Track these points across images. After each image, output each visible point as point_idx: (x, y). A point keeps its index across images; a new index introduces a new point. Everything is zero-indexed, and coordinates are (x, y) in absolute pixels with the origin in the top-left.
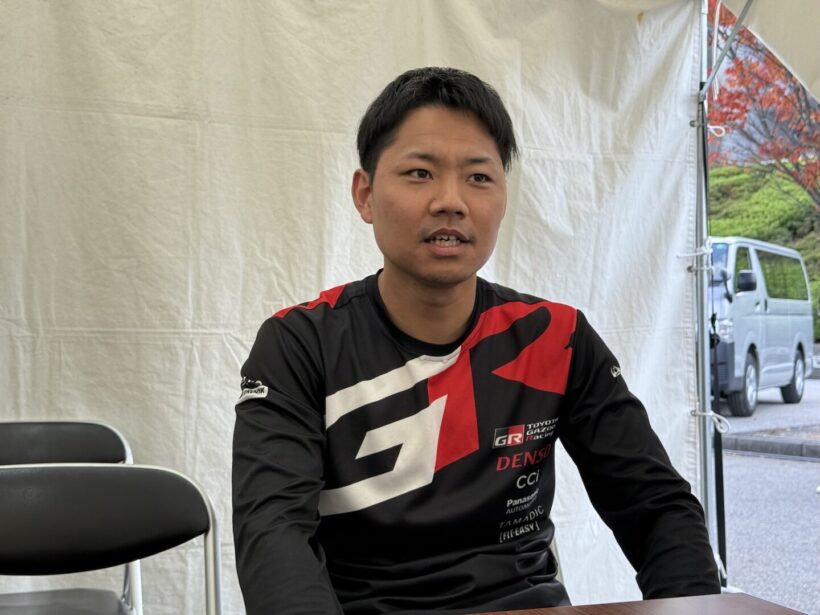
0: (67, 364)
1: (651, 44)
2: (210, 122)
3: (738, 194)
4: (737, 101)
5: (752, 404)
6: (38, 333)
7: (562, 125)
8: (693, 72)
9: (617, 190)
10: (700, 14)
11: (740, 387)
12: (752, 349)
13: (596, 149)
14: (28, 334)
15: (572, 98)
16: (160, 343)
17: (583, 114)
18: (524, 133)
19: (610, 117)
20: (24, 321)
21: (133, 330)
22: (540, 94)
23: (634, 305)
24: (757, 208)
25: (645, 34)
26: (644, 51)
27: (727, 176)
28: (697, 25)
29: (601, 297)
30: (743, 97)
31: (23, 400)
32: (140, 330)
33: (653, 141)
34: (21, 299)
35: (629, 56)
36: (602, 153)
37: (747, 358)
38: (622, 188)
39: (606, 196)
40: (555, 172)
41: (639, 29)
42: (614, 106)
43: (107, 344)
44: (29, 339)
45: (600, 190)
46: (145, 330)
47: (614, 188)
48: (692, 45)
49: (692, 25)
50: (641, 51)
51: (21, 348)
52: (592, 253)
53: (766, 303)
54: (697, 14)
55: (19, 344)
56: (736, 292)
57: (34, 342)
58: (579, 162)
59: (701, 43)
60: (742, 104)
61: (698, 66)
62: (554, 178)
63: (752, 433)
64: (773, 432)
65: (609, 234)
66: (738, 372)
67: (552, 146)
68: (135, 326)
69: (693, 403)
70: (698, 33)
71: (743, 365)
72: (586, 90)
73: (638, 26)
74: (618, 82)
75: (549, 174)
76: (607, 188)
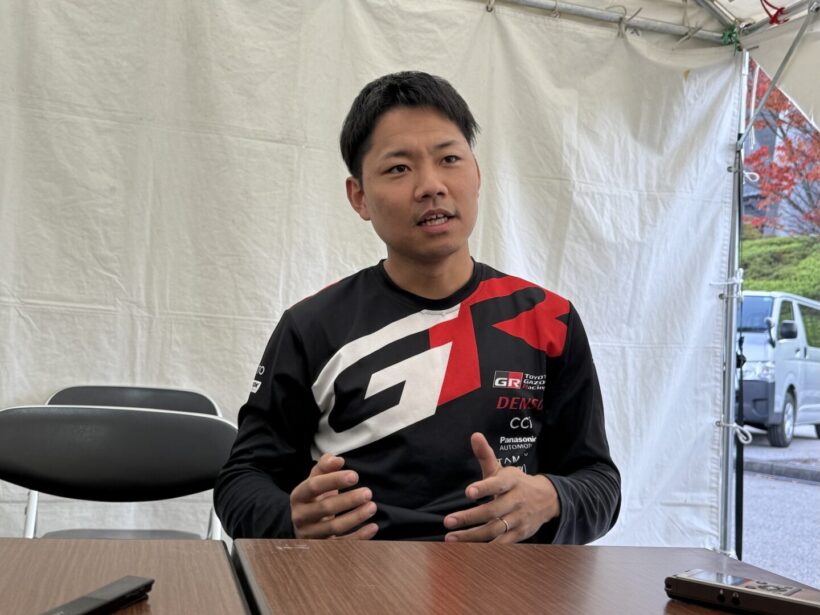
0: (177, 343)
1: (695, 99)
2: (307, 147)
3: (788, 260)
4: (786, 174)
5: (788, 437)
6: (154, 314)
7: (612, 165)
8: (732, 125)
9: (658, 224)
10: (741, 75)
11: (779, 421)
12: (791, 389)
13: (642, 186)
14: (146, 314)
15: (622, 142)
16: (253, 329)
17: (631, 156)
18: (577, 169)
19: (655, 160)
20: (144, 304)
21: (231, 317)
22: (594, 137)
23: (669, 325)
24: (804, 273)
25: (690, 89)
26: (690, 104)
27: (779, 245)
28: (737, 84)
29: (639, 316)
30: (791, 171)
31: (138, 369)
32: (237, 317)
33: (693, 182)
34: (142, 286)
35: (676, 108)
36: (648, 191)
37: (786, 396)
38: (662, 222)
39: (648, 227)
40: (603, 205)
41: (685, 85)
42: (660, 150)
43: (211, 327)
44: (146, 319)
45: (643, 223)
46: (241, 318)
47: (655, 221)
48: (733, 100)
49: (733, 85)
50: (686, 104)
51: (140, 327)
52: (632, 276)
53: (805, 350)
54: (738, 74)
55: (138, 323)
56: (779, 339)
57: (151, 321)
58: (626, 197)
59: (740, 99)
60: (790, 178)
61: (736, 119)
62: (602, 209)
63: (787, 461)
64: (806, 461)
65: (649, 260)
66: (778, 409)
67: (602, 181)
68: (233, 314)
69: (718, 415)
70: (738, 91)
71: (782, 403)
72: (635, 136)
73: (684, 81)
74: (665, 129)
75: (598, 205)
76: (650, 221)
